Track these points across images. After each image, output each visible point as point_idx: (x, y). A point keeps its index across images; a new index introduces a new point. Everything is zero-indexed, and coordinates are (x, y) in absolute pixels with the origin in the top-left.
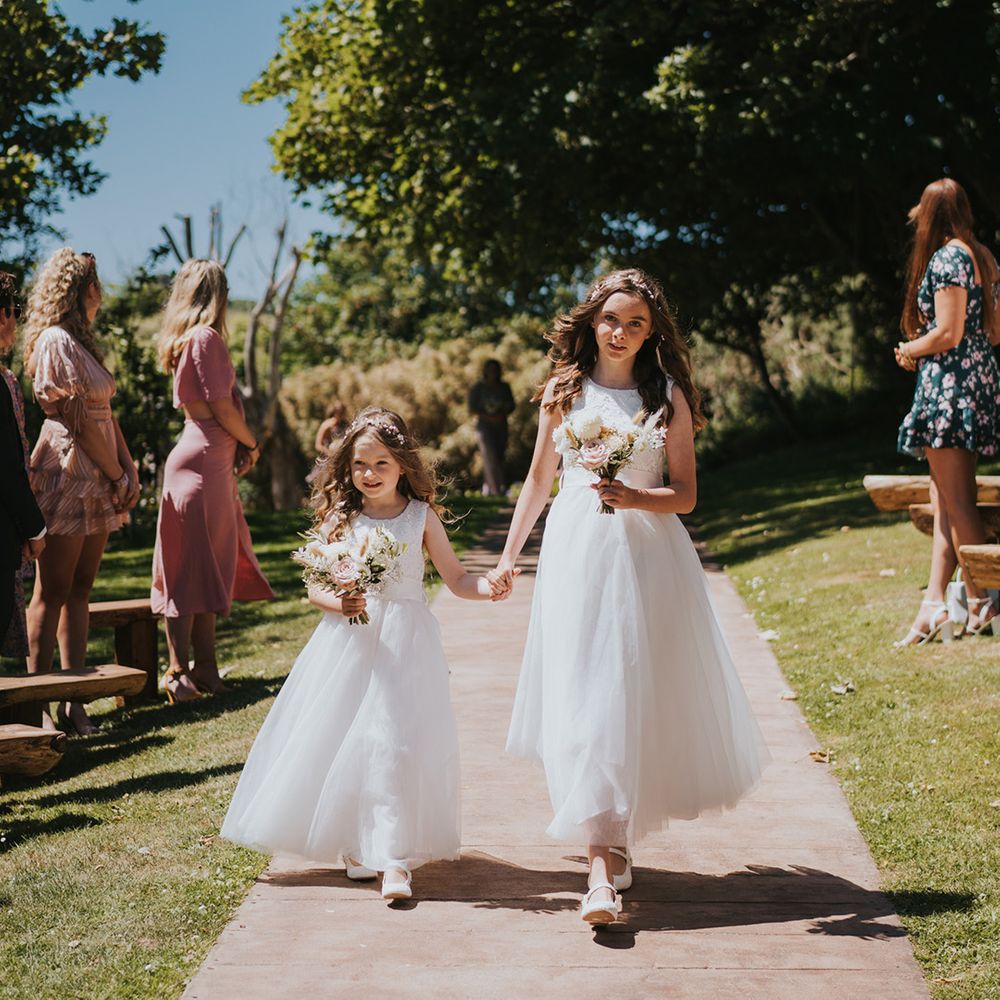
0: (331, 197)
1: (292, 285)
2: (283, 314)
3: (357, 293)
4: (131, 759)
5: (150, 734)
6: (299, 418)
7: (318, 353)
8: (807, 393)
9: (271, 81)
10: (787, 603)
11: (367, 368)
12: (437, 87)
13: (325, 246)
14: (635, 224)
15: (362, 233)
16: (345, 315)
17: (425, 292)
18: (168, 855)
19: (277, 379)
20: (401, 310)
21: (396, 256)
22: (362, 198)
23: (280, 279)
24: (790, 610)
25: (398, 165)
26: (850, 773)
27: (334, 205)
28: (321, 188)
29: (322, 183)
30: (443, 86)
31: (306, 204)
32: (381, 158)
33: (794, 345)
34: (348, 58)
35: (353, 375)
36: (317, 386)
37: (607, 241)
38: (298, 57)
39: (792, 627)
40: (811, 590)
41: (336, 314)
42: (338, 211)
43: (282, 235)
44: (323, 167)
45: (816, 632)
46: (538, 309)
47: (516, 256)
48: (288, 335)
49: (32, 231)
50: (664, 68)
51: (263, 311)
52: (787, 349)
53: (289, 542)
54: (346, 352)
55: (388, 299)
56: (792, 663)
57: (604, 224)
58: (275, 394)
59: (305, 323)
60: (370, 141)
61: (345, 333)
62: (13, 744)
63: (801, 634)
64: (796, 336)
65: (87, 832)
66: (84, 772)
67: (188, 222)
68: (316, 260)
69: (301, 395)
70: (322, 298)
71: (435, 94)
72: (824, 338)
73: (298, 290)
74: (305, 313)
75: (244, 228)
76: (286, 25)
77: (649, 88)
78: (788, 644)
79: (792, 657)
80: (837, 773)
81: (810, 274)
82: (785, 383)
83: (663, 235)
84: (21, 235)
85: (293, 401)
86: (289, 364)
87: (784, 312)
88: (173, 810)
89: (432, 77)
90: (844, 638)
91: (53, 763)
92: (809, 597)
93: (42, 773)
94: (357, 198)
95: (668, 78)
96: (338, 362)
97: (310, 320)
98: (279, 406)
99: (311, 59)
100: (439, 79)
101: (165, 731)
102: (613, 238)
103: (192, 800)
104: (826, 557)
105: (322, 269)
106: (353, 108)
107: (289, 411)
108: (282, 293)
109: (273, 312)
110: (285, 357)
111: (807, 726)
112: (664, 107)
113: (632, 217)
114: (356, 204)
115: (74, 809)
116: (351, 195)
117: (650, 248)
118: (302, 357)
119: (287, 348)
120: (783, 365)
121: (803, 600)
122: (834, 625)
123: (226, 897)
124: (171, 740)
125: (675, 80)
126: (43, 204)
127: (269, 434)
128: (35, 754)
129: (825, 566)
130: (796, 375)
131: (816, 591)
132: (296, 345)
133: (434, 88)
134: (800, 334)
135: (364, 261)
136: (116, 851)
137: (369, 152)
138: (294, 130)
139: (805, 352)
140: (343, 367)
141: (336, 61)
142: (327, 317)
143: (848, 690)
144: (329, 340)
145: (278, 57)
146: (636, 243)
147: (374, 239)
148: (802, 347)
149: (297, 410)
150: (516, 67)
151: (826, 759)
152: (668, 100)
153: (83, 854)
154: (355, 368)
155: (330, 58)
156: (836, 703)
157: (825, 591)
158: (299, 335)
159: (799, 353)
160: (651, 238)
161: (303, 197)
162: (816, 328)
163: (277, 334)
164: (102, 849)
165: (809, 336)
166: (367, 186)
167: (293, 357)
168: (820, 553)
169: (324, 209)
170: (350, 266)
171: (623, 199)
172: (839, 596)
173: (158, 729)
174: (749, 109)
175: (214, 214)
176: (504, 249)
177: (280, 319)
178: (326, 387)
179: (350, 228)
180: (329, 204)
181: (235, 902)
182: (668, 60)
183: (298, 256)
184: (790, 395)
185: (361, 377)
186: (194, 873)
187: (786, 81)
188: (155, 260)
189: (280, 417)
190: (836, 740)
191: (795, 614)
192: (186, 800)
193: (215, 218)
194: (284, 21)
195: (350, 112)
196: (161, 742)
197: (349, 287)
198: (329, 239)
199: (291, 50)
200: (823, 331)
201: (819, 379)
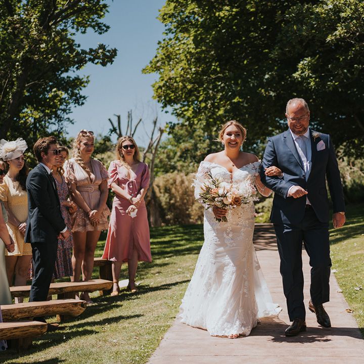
0: (176, 110)
1: (159, 142)
2: (155, 154)
3: (183, 145)
4: (107, 312)
5: (113, 304)
6: (161, 193)
7: (168, 168)
8: (352, 185)
9: (154, 66)
10: (341, 260)
11: (187, 174)
12: (216, 69)
13: (172, 128)
15: (187, 123)
16: (179, 154)
17: (210, 146)
18: (124, 342)
20: (200, 152)
21: (199, 132)
22: (187, 110)
23: (154, 140)
24: (342, 262)
25: (201, 98)
26: (359, 316)
27: (176, 113)
28: (172, 106)
29: (172, 104)
30: (218, 69)
31: (166, 112)
32: (194, 95)
33: (348, 168)
34: (183, 57)
35: (182, 177)
36: (168, 181)
38: (164, 57)
39: (342, 268)
40: (349, 256)
41: (175, 153)
42: (179, 115)
43: (155, 123)
44: (173, 98)
45: (350, 270)
48: (157, 161)
49: (61, 121)
50: (300, 65)
51: (147, 152)
52: (346, 169)
53: (160, 238)
54: (179, 168)
55: (195, 148)
56: (342, 280)
57: (278, 122)
58: (152, 184)
59: (163, 156)
60: (190, 89)
61: (178, 161)
62: (68, 305)
63: (345, 271)
64: (349, 164)
65: (94, 335)
66: (90, 316)
67: (119, 117)
68: (169, 133)
69: (161, 184)
70: (170, 147)
71: (215, 72)
72: (359, 165)
73: (161, 144)
74: (164, 153)
75: (141, 120)
76: (160, 45)
77: (295, 73)
78: (341, 274)
79: (341, 278)
80: (355, 316)
81: (354, 141)
82: (345, 182)
84: (56, 122)
85: (158, 186)
86: (157, 172)
87: (345, 156)
88: (124, 328)
89: (214, 66)
90: (360, 271)
91: (82, 311)
92: (349, 258)
93: (78, 315)
94: (185, 110)
95: (302, 69)
96: (176, 172)
97: (165, 155)
98: (153, 188)
99: (169, 57)
100: (217, 66)
101: (119, 303)
102: (281, 126)
103: (131, 325)
104: (355, 244)
105: (171, 136)
106: (185, 76)
107: (157, 190)
108: (155, 145)
109: (151, 152)
110: (155, 169)
111: (346, 301)
112: (300, 79)
114: (185, 113)
115: (89, 328)
116: (183, 109)
118: (162, 170)
119: (156, 166)
120: (344, 175)
121: (346, 259)
122: (357, 268)
123: (145, 355)
124: (121, 306)
125: (304, 70)
126: (64, 110)
127: (149, 198)
128: (75, 309)
129: (355, 247)
130: (349, 179)
131: (351, 256)
132: (160, 165)
133: (215, 70)
134: (351, 163)
135: (186, 133)
136: (105, 341)
137: (190, 93)
138: (162, 84)
139: (352, 170)
140: (178, 174)
141: (178, 59)
142: (172, 154)
143: (360, 289)
144: (173, 163)
145: (156, 57)
147: (191, 125)
148: (351, 169)
149: (160, 190)
150: (245, 62)
151: (351, 312)
152: (302, 77)
153: (94, 342)
154: (183, 174)
155: (176, 58)
156: (356, 293)
157: (354, 256)
158: (161, 161)
159: (350, 171)
161: (165, 109)
162: (356, 162)
163: (153, 161)
164: (100, 340)
165: (354, 165)
166: (189, 106)
167: (159, 169)
168: (354, 243)
169: (173, 114)
170: (181, 135)
172: (359, 258)
173: (116, 302)
174: (331, 81)
175: (129, 114)
177: (154, 155)
178: (171, 181)
179: (182, 121)
180: (175, 112)
181: (148, 356)
182: (302, 62)
183: (162, 131)
184: (346, 186)
185: (185, 177)
186: (133, 348)
187: (345, 71)
188: (111, 133)
189: (153, 192)
190: (355, 305)
191: (343, 264)
192: (129, 325)
193: (130, 116)
194: (158, 44)
195: (184, 77)
196: (118, 306)
197: (180, 143)
198: (174, 125)
199: (161, 54)
200: (359, 162)
201: (357, 181)
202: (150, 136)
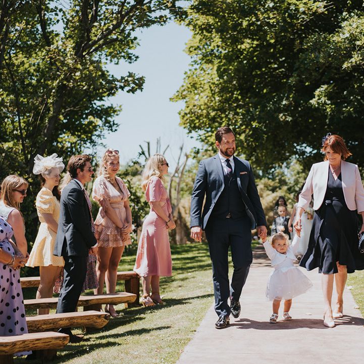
0: (200, 135)
1: (184, 166)
2: (181, 177)
5: (137, 316)
6: (186, 213)
9: (180, 95)
12: (238, 97)
13: (197, 152)
14: (305, 148)
15: (210, 148)
19: (178, 200)
22: (211, 136)
23: (180, 164)
24: (357, 279)
27: (201, 138)
28: (197, 132)
29: (197, 130)
30: (240, 97)
31: (191, 137)
32: (217, 122)
34: (207, 86)
37: (296, 153)
38: (189, 86)
39: (358, 285)
42: (203, 141)
44: (197, 125)
46: (270, 177)
47: (264, 158)
48: (183, 185)
49: (95, 145)
50: (317, 92)
51: (174, 176)
56: (358, 297)
57: (295, 147)
58: (178, 205)
60: (214, 116)
63: (361, 287)
65: (116, 347)
66: (115, 328)
67: (149, 144)
68: (194, 158)
69: (186, 205)
70: (195, 171)
71: (237, 100)
74: (189, 176)
75: (168, 146)
77: (312, 99)
78: (357, 291)
79: (358, 295)
83: (315, 151)
84: (91, 147)
85: (184, 207)
86: (183, 195)
89: (236, 94)
94: (209, 136)
95: (319, 96)
97: (190, 179)
98: (179, 209)
99: (194, 86)
100: (238, 95)
101: (142, 315)
102: (298, 152)
105: (195, 161)
106: (208, 104)
107: (182, 211)
108: (181, 169)
109: (178, 176)
110: (181, 192)
111: (363, 317)
112: (317, 106)
113: (304, 145)
114: (208, 138)
116: (207, 135)
117: (310, 156)
118: (188, 192)
119: (182, 189)
121: (362, 276)
124: (144, 318)
125: (321, 97)
126: (99, 136)
132: (186, 188)
133: (237, 98)
137: (213, 120)
138: (187, 111)
141: (203, 88)
145: (183, 86)
146: (306, 154)
149: (185, 211)
150: (265, 91)
155: (201, 87)
158: (187, 185)
160: (311, 152)
161: (191, 135)
163: (179, 184)
166: (213, 132)
167: (185, 192)
169: (197, 139)
171: (302, 138)
173: (140, 314)
174: (346, 107)
176: (260, 155)
177: (180, 179)
179: (206, 147)
180: (199, 138)
182: (319, 90)
183: (187, 157)
187: (359, 98)
188: (140, 156)
189: (179, 213)
191: (359, 281)
192: (150, 338)
193: (158, 142)
194: (185, 74)
195: (207, 105)
196: (141, 319)
198: (199, 150)
199: (187, 84)
202: (177, 161)
